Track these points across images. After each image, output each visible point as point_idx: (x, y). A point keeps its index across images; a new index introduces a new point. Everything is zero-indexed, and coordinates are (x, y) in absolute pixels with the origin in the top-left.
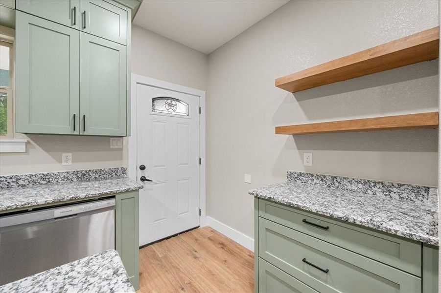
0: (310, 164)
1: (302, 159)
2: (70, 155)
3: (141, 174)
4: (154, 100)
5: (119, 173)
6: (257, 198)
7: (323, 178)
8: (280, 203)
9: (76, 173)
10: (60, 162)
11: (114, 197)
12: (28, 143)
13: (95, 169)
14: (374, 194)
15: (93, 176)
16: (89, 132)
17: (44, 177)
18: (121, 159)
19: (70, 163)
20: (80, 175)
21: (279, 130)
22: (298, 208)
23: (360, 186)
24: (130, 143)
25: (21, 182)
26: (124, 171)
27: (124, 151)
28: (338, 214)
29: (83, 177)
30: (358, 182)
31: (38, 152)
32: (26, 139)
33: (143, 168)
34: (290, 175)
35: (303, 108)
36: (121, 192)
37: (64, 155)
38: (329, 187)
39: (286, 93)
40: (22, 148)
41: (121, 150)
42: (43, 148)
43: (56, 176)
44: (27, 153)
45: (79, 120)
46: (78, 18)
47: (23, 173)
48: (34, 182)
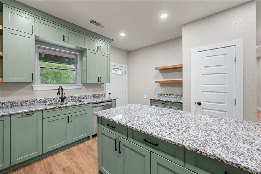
0: (164, 91)
1: (162, 90)
3: (109, 96)
4: (112, 69)
5: (103, 95)
6: (151, 100)
7: (167, 95)
8: (157, 100)
10: (89, 91)
11: (111, 101)
13: (97, 94)
14: (178, 98)
17: (86, 96)
18: (104, 91)
19: (91, 92)
20: (94, 96)
21: (156, 82)
22: (161, 101)
23: (176, 96)
25: (81, 98)
26: (105, 95)
27: (105, 88)
28: (169, 100)
29: (95, 96)
30: (175, 95)
31: (84, 89)
32: (82, 85)
33: (109, 94)
34: (159, 94)
35: (162, 76)
36: (113, 100)
37: (90, 89)
38: (169, 97)
39: (157, 71)
40: (81, 87)
41: (104, 87)
42: (85, 87)
43: (88, 96)
44: (82, 89)
45: (99, 79)
46: (99, 48)
47: (82, 95)
48: (84, 98)
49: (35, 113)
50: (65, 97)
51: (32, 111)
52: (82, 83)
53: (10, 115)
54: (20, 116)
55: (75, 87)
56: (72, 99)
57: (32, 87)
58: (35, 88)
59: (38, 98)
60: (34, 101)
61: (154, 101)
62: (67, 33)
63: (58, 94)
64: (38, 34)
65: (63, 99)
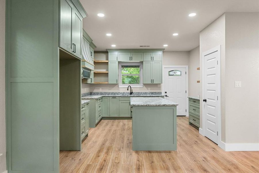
3: (165, 94)
4: (169, 72)
5: (160, 93)
9: (151, 92)
10: (148, 90)
13: (155, 92)
15: (154, 94)
16: (154, 83)
18: (160, 89)
24: (163, 85)
27: (161, 88)
32: (143, 85)
33: (166, 93)
37: (149, 88)
41: (160, 87)
42: (146, 87)
43: (147, 93)
44: (143, 88)
45: (152, 81)
46: (152, 58)
47: (143, 92)
48: (144, 94)
49: (117, 97)
50: (132, 92)
51: (115, 96)
52: (143, 84)
53: (109, 97)
55: (139, 87)
56: (137, 94)
57: (118, 86)
58: (120, 87)
59: (121, 92)
60: (119, 93)
61: (190, 99)
62: (131, 55)
63: (128, 90)
64: (119, 60)
65: (131, 93)
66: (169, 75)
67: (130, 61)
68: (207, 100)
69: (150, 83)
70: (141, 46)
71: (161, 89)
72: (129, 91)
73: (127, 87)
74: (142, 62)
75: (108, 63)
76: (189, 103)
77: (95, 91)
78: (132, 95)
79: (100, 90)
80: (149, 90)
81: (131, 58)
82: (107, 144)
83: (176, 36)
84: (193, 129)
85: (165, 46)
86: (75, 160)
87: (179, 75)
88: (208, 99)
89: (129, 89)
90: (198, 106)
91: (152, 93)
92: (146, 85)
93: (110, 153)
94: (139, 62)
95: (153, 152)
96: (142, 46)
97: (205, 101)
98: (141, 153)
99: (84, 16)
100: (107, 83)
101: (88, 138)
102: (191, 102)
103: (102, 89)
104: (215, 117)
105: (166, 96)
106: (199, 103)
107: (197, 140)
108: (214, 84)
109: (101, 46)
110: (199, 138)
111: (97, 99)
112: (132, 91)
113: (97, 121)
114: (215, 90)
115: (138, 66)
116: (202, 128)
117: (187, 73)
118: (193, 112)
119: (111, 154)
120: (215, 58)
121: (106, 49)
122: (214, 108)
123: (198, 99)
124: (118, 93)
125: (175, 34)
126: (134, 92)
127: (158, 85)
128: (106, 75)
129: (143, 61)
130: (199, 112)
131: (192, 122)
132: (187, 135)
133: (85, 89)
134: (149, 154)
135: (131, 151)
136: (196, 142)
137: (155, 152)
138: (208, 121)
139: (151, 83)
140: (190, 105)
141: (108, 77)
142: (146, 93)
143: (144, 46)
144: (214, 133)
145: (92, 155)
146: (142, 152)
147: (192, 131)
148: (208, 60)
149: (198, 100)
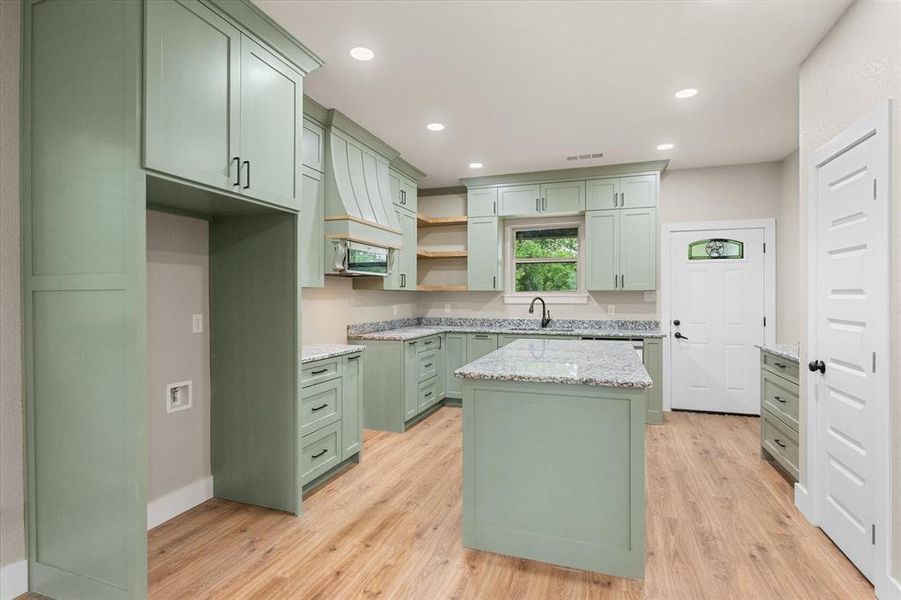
2: (613, 307)
3: (675, 329)
4: (690, 246)
5: (652, 325)
9: (617, 322)
10: (607, 311)
11: (642, 340)
12: (588, 297)
13: (633, 320)
15: (630, 326)
16: (626, 289)
18: (654, 312)
19: (613, 314)
20: (620, 325)
24: (664, 298)
26: (657, 324)
27: (658, 305)
31: (594, 304)
32: (588, 294)
33: (677, 323)
36: (647, 337)
37: (610, 306)
40: (585, 301)
41: (655, 303)
42: (598, 302)
43: (605, 323)
44: (588, 304)
45: (620, 280)
46: (619, 200)
47: (586, 319)
48: (592, 326)
49: (489, 337)
50: (549, 320)
51: (485, 333)
52: (590, 292)
53: (466, 333)
54: (474, 336)
55: (573, 301)
56: (565, 326)
57: (503, 297)
58: (507, 301)
59: (511, 318)
60: (504, 321)
61: (766, 356)
62: (543, 192)
63: (531, 311)
64: (501, 213)
65: (545, 323)
66: (691, 258)
67: (538, 214)
68: (828, 365)
69: (611, 287)
70: (570, 159)
71: (658, 309)
72: (538, 316)
73: (530, 301)
74: (582, 216)
75: (466, 223)
76: (762, 368)
77: (433, 313)
78: (547, 330)
79: (447, 311)
80: (610, 314)
81: (541, 204)
82: (395, 504)
83: (688, 99)
84: (770, 479)
85: (665, 148)
86: (254, 550)
87: (733, 257)
88: (834, 361)
89: (538, 309)
90: (792, 388)
91: (623, 325)
92: (598, 295)
93: (379, 544)
94: (574, 216)
95: (537, 572)
96: (575, 158)
97: (818, 367)
98: (489, 563)
99: (310, 66)
100: (463, 288)
101: (357, 469)
102: (770, 368)
103: (452, 308)
104: (862, 452)
105: (678, 336)
106: (797, 377)
107: (769, 543)
108: (859, 291)
109: (441, 171)
110: (785, 532)
111: (412, 342)
112: (547, 317)
113: (411, 413)
114: (863, 324)
115: (571, 229)
116: (806, 484)
117: (771, 248)
118: (774, 406)
119: (380, 547)
120: (865, 168)
121: (461, 180)
122: (859, 406)
123: (793, 355)
124: (500, 322)
125: (686, 94)
126: (554, 318)
127: (642, 297)
128: (462, 261)
129: (584, 212)
130: (796, 414)
131: (773, 449)
132: (729, 508)
133: (395, 307)
134: (517, 574)
135: (458, 546)
136: (762, 549)
137: (545, 573)
138: (833, 463)
139: (612, 289)
140: (766, 379)
141: (466, 269)
142: (597, 323)
143: (581, 157)
144: (858, 526)
145: (317, 541)
146: (496, 559)
147: (761, 488)
148: (831, 185)
149: (793, 362)
